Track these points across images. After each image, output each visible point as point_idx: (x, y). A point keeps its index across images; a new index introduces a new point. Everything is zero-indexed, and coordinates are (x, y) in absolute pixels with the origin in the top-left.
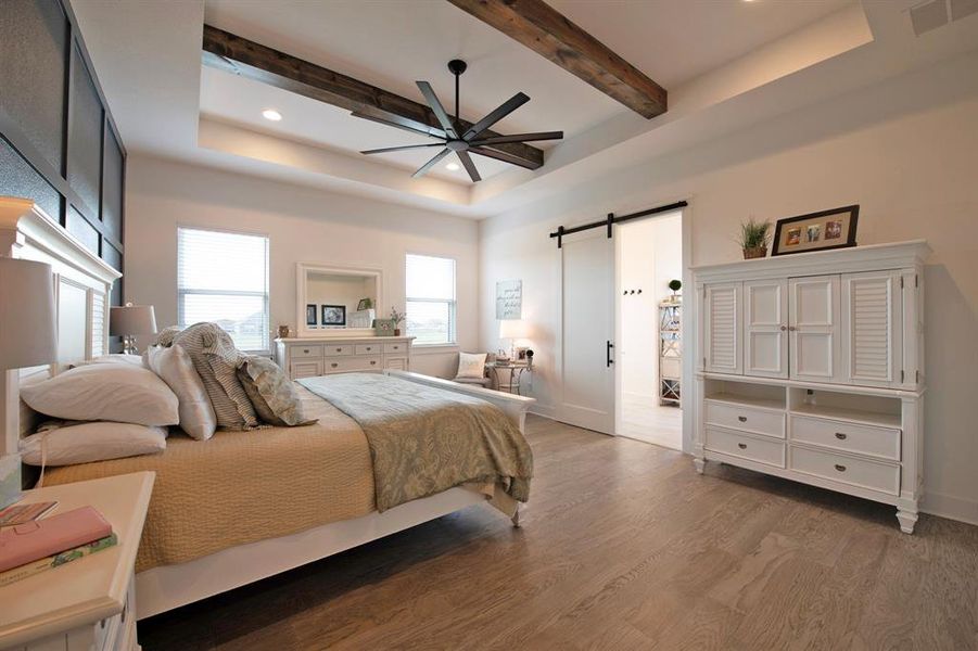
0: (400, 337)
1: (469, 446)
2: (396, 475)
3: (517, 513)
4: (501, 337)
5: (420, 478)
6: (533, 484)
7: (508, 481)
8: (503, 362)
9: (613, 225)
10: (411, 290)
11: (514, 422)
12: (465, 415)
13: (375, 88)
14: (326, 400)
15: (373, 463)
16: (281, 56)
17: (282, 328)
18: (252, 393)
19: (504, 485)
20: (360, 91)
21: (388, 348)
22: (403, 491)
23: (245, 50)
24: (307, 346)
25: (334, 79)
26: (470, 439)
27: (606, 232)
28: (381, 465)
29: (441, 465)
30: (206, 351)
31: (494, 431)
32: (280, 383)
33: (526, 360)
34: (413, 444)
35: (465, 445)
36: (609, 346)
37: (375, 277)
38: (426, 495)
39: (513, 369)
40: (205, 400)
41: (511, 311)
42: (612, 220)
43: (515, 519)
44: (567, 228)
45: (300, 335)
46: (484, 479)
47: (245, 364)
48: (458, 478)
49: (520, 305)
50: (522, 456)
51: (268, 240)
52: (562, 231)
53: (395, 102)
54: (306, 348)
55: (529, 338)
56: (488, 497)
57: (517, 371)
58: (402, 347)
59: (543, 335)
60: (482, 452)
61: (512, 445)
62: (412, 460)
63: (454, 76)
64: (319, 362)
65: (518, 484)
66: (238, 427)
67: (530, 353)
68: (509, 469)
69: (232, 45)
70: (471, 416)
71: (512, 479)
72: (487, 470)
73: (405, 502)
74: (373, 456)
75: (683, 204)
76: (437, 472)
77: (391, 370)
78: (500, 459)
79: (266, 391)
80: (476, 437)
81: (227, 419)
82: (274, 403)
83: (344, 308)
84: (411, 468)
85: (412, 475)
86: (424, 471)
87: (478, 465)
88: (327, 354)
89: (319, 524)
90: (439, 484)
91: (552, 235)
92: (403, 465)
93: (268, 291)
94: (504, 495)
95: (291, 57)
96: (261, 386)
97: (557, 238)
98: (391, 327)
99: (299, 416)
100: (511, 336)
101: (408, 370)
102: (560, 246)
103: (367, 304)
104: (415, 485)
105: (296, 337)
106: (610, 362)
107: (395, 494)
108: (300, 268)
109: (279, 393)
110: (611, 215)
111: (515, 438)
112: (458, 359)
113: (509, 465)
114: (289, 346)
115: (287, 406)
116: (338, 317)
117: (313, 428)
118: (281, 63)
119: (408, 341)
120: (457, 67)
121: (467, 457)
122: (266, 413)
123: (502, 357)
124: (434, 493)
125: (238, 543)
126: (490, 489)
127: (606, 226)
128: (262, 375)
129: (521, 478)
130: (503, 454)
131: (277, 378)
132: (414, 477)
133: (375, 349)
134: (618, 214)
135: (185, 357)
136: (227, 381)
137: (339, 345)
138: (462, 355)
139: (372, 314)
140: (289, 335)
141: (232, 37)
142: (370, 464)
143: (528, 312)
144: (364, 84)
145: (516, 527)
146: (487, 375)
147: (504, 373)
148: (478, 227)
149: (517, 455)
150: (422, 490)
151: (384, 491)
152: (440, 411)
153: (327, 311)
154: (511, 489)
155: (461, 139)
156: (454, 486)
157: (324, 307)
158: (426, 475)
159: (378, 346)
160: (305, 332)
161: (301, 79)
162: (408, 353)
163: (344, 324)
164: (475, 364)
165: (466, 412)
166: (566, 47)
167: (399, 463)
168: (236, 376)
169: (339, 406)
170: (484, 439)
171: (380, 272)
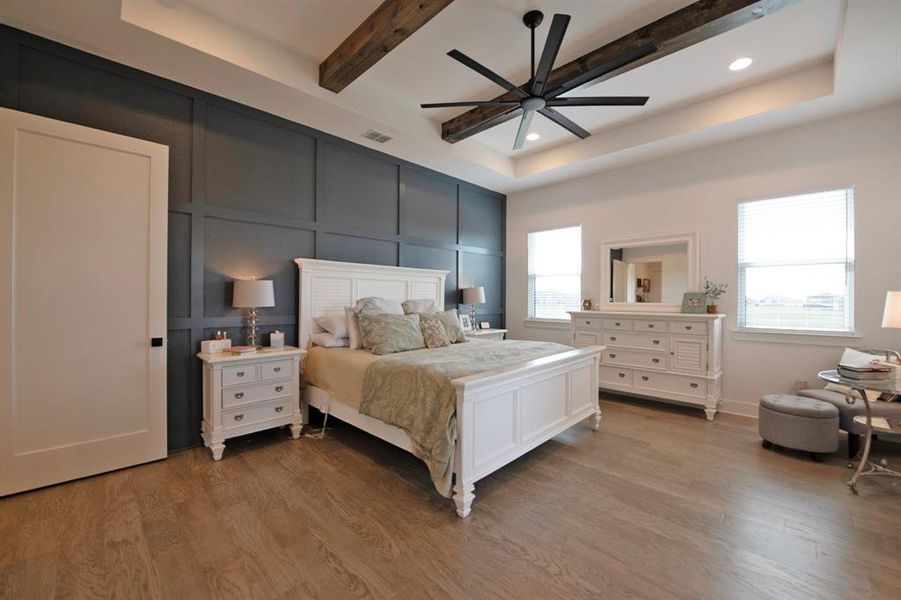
2: (368, 395)
17: (586, 301)
21: (678, 328)
37: (687, 242)
45: (602, 307)
54: (588, 320)
58: (698, 329)
64: (599, 334)
88: (606, 327)
98: (702, 302)
107: (364, 407)
108: (603, 246)
133: (660, 327)
137: (618, 320)
140: (592, 307)
159: (663, 324)
160: (607, 306)
162: (707, 335)
171: (689, 235)
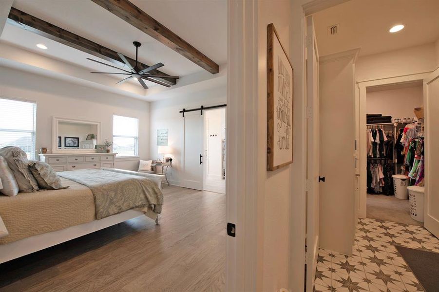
0: (110, 153)
1: (137, 194)
2: (105, 205)
3: (157, 219)
4: (159, 153)
5: (115, 206)
6: (163, 207)
7: (153, 206)
8: (159, 164)
9: (203, 110)
10: (115, 131)
11: (156, 185)
12: (136, 183)
13: (98, 45)
14: (71, 180)
15: (95, 202)
16: (51, 25)
17: (43, 149)
18: (37, 176)
19: (151, 207)
20: (91, 46)
21: (104, 158)
22: (108, 212)
23: (31, 21)
24: (58, 158)
25: (78, 39)
26: (137, 190)
27: (200, 113)
28: (98, 202)
29: (125, 201)
30: (14, 158)
31: (148, 188)
32: (51, 172)
33: (169, 163)
34: (113, 194)
35: (136, 193)
36: (201, 156)
37: (97, 125)
38: (118, 213)
39: (163, 166)
40: (14, 179)
41: (162, 142)
42: (202, 108)
43: (157, 221)
44: (186, 109)
45: (53, 152)
46: (143, 206)
47: (35, 164)
48: (131, 206)
49: (167, 140)
50: (159, 196)
51: (36, 105)
52: (184, 111)
53: (109, 52)
54: (58, 159)
55: (171, 153)
56: (145, 213)
57: (165, 167)
58: (110, 158)
59: (176, 152)
60: (142, 196)
61: (156, 193)
62: (112, 200)
63: (136, 48)
64: (65, 165)
65: (157, 207)
66: (30, 190)
67: (171, 160)
68: (153, 201)
69: (23, 17)
70: (138, 183)
71: (155, 205)
72: (145, 202)
73: (109, 216)
74: (95, 199)
75: (225, 105)
76: (123, 204)
77: (104, 168)
78: (150, 198)
79: (44, 175)
80: (140, 191)
81: (24, 187)
82: (48, 180)
83: (78, 139)
84: (112, 202)
85: (112, 206)
86: (117, 204)
87: (141, 201)
88: (69, 161)
89: (70, 226)
90: (124, 208)
91: (180, 112)
92: (108, 201)
93: (35, 130)
94: (152, 212)
95: (56, 26)
96: (42, 173)
97: (182, 113)
98: (105, 148)
99: (60, 185)
100: (163, 152)
101: (113, 168)
102: (183, 116)
103: (92, 137)
104: (113, 209)
105: (51, 153)
106: (201, 162)
107: (104, 213)
108: (54, 119)
109: (50, 176)
110: (202, 107)
111: (156, 190)
112: (139, 162)
113: (153, 200)
114: (48, 158)
115: (54, 181)
116: (75, 143)
117: (67, 189)
118: (50, 29)
119: (114, 155)
120: (137, 44)
121: (136, 198)
122: (44, 184)
123: (159, 161)
124: (122, 212)
125: (33, 235)
126: (146, 209)
127: (200, 111)
128: (42, 169)
129: (159, 205)
130: (151, 196)
131: (49, 170)
132: (113, 207)
133: (96, 159)
134: (205, 106)
135: (4, 161)
136: (25, 172)
137: (76, 157)
138: (141, 161)
139: (95, 142)
140: (47, 152)
141: (23, 13)
142: (93, 202)
143: (171, 143)
144: (93, 43)
145: (157, 224)
146: (152, 169)
147: (160, 168)
148: (150, 105)
149: (157, 196)
150: (116, 211)
151: (100, 212)
152: (125, 181)
153: (68, 140)
154: (154, 209)
155: (138, 74)
156: (130, 209)
157: (66, 138)
158: (118, 205)
159: (98, 157)
160: (56, 151)
161: (61, 37)
162: (113, 160)
163: (78, 146)
164: (147, 164)
165: (136, 181)
166: (179, 47)
167: (107, 201)
168: (29, 169)
169: (78, 182)
170: (144, 191)
171: (99, 122)
